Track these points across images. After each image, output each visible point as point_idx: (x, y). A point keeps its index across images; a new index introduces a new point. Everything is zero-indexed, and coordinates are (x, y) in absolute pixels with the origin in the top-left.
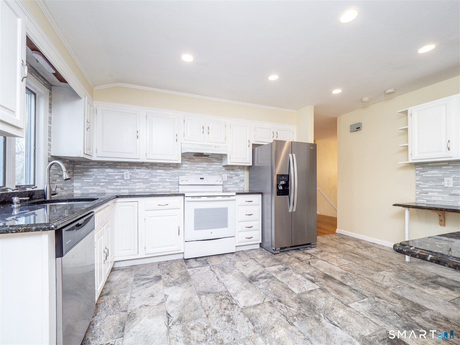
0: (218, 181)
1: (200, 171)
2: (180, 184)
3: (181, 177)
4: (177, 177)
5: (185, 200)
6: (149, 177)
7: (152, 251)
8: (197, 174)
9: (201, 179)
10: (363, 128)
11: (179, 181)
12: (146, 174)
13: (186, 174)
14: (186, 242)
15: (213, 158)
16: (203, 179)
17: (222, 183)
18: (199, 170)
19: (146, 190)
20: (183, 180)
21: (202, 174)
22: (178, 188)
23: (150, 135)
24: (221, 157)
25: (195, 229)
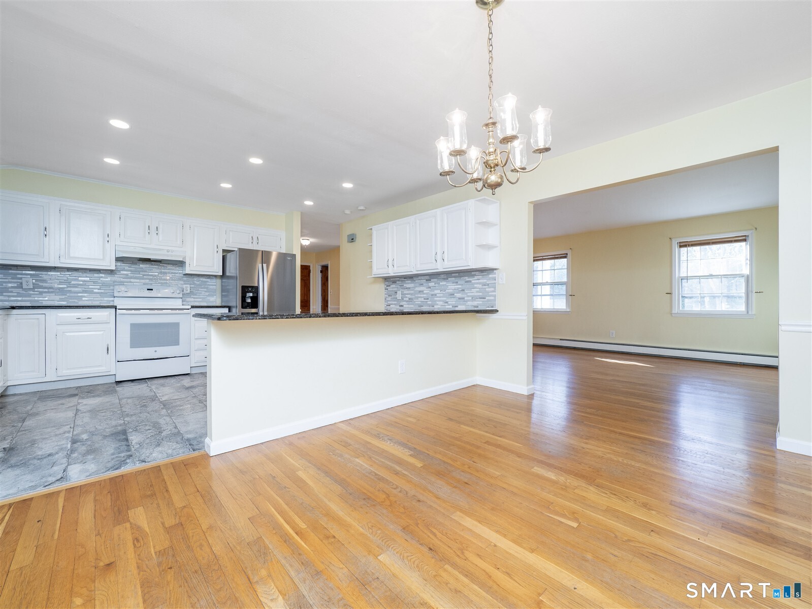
0: (175, 293)
1: (148, 280)
2: (115, 295)
3: (116, 287)
4: (111, 287)
5: (117, 313)
6: (66, 286)
7: (65, 372)
8: (144, 284)
9: (148, 289)
10: (359, 239)
11: (113, 293)
12: (60, 282)
13: (125, 284)
14: (118, 361)
15: (169, 264)
16: (152, 290)
17: (181, 296)
18: (146, 279)
19: (61, 303)
20: (120, 290)
21: (151, 284)
22: (113, 301)
23: (66, 234)
24: (181, 264)
25: (131, 347)
